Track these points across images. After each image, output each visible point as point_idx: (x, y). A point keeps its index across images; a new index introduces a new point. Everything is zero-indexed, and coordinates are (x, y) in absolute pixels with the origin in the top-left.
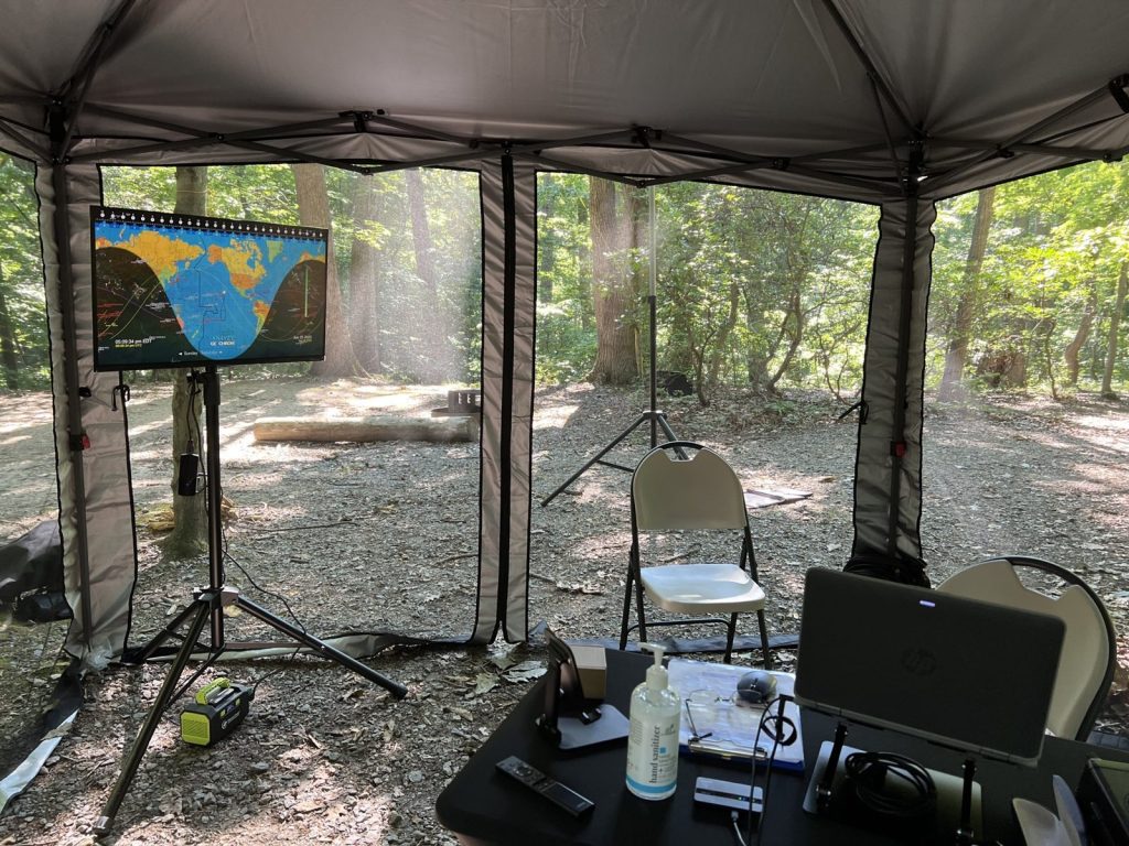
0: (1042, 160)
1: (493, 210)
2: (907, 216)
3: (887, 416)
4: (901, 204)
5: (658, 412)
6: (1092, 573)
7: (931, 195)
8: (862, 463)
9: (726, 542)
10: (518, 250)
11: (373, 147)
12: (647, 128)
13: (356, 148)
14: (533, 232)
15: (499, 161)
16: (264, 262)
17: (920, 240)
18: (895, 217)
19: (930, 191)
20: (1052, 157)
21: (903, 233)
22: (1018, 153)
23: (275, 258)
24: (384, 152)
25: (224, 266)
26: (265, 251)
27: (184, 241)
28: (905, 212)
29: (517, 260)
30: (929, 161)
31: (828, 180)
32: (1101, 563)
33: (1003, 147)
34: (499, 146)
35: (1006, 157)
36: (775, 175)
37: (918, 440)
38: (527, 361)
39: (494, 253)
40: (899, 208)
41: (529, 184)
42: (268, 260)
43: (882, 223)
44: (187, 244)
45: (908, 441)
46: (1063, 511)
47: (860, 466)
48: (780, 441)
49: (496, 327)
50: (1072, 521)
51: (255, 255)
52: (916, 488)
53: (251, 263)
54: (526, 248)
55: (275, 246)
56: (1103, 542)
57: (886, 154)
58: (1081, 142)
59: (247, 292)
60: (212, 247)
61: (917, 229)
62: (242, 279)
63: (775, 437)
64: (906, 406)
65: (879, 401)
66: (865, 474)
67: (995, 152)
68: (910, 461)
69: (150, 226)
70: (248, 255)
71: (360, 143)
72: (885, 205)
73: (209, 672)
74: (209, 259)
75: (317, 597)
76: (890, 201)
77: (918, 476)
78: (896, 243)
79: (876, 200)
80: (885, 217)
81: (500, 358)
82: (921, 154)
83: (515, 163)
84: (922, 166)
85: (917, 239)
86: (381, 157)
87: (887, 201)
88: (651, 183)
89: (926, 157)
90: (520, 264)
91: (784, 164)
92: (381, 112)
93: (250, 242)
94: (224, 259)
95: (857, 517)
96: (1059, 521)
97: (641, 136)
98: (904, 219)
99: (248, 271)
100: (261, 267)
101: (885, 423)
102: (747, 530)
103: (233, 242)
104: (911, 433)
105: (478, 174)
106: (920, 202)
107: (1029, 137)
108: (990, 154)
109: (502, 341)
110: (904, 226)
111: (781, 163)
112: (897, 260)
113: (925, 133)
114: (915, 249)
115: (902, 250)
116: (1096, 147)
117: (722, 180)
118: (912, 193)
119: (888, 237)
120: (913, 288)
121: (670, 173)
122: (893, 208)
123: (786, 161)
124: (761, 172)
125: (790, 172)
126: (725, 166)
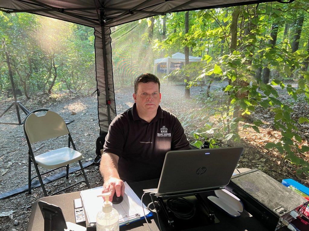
0: (143, 15)
3: (104, 93)
4: (99, 28)
5: (18, 102)
7: (108, 25)
8: (100, 108)
9: (53, 140)
17: (106, 39)
18: (99, 32)
19: (108, 24)
20: (145, 14)
21: (101, 37)
22: (135, 13)
28: (101, 31)
30: (106, 15)
33: (130, 11)
35: (131, 14)
36: (59, 14)
37: (114, 99)
43: (95, 33)
45: (111, 100)
47: (99, 109)
48: (58, 107)
52: (114, 113)
58: (154, 10)
61: (105, 36)
63: (56, 106)
64: (109, 89)
65: (102, 89)
66: (100, 110)
67: (128, 12)
68: (112, 105)
72: (95, 28)
77: (115, 109)
78: (100, 40)
79: (93, 26)
82: (104, 13)
84: (105, 16)
85: (105, 39)
87: (96, 27)
88: (12, 12)
89: (105, 14)
91: (62, 11)
95: (100, 124)
98: (101, 33)
101: (104, 95)
102: (69, 135)
104: (112, 97)
106: (105, 27)
107: (137, 8)
108: (126, 13)
110: (101, 35)
111: (61, 10)
112: (101, 45)
113: (104, 6)
114: (105, 42)
115: (102, 42)
116: (158, 11)
117: (41, 14)
118: (103, 25)
119: (97, 38)
120: (106, 54)
121: (19, 8)
122: (97, 29)
123: (63, 9)
124: (54, 12)
125: (64, 13)
126: (40, 8)
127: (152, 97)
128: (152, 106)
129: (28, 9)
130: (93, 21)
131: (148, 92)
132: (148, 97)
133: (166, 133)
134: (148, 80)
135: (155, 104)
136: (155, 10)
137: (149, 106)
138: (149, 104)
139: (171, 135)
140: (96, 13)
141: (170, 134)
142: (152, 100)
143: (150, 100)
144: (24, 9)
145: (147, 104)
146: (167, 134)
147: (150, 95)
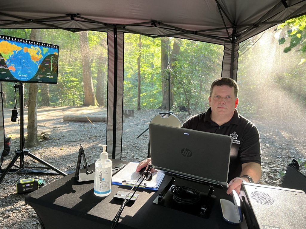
1: (111, 43)
2: (232, 49)
6: (291, 158)
7: (238, 42)
10: (118, 55)
11: (76, 25)
12: (155, 21)
13: (71, 25)
14: (123, 50)
15: (113, 30)
16: (42, 54)
18: (229, 49)
21: (231, 54)
22: (259, 26)
23: (45, 53)
24: (79, 26)
25: (29, 54)
26: (42, 50)
27: (16, 45)
28: (231, 47)
29: (118, 58)
30: (237, 32)
31: (208, 37)
32: (294, 155)
33: (255, 24)
34: (113, 25)
35: (256, 27)
36: (193, 36)
38: (121, 88)
39: (111, 56)
40: (230, 46)
41: (121, 36)
42: (43, 53)
44: (17, 46)
46: (285, 142)
49: (112, 78)
50: (287, 144)
51: (39, 51)
53: (38, 54)
54: (121, 55)
55: (46, 50)
56: (295, 150)
57: (225, 30)
58: (275, 19)
59: (36, 62)
60: (25, 48)
61: (235, 52)
62: (35, 58)
67: (253, 26)
69: (5, 40)
70: (37, 51)
71: (73, 23)
72: (225, 45)
73: (24, 177)
74: (24, 51)
75: (64, 159)
76: (227, 44)
78: (229, 57)
79: (223, 44)
80: (225, 49)
81: (113, 88)
83: (117, 30)
84: (236, 34)
85: (235, 55)
86: (78, 28)
87: (226, 44)
90: (119, 59)
92: (78, 14)
93: (38, 48)
94: (29, 52)
96: (284, 145)
97: (154, 23)
99: (37, 56)
100: (41, 55)
103: (32, 47)
105: (106, 33)
106: (235, 44)
107: (261, 21)
109: (114, 82)
110: (231, 52)
111: (195, 32)
112: (229, 62)
113: (236, 24)
114: (234, 58)
115: (231, 58)
116: (279, 20)
117: (178, 37)
118: (233, 42)
119: (226, 55)
120: (233, 70)
121: (162, 34)
122: (228, 46)
123: (196, 31)
124: (189, 35)
125: (197, 35)
126: (178, 33)
127: (224, 100)
128: (224, 110)
129: (169, 34)
130: (224, 39)
131: (221, 95)
132: (220, 100)
133: (235, 139)
134: (223, 83)
135: (227, 108)
136: (277, 19)
137: (220, 109)
138: (221, 107)
139: (240, 143)
140: (226, 31)
141: (240, 141)
142: (225, 103)
143: (222, 102)
144: (165, 34)
145: (219, 107)
146: (235, 141)
147: (222, 98)
